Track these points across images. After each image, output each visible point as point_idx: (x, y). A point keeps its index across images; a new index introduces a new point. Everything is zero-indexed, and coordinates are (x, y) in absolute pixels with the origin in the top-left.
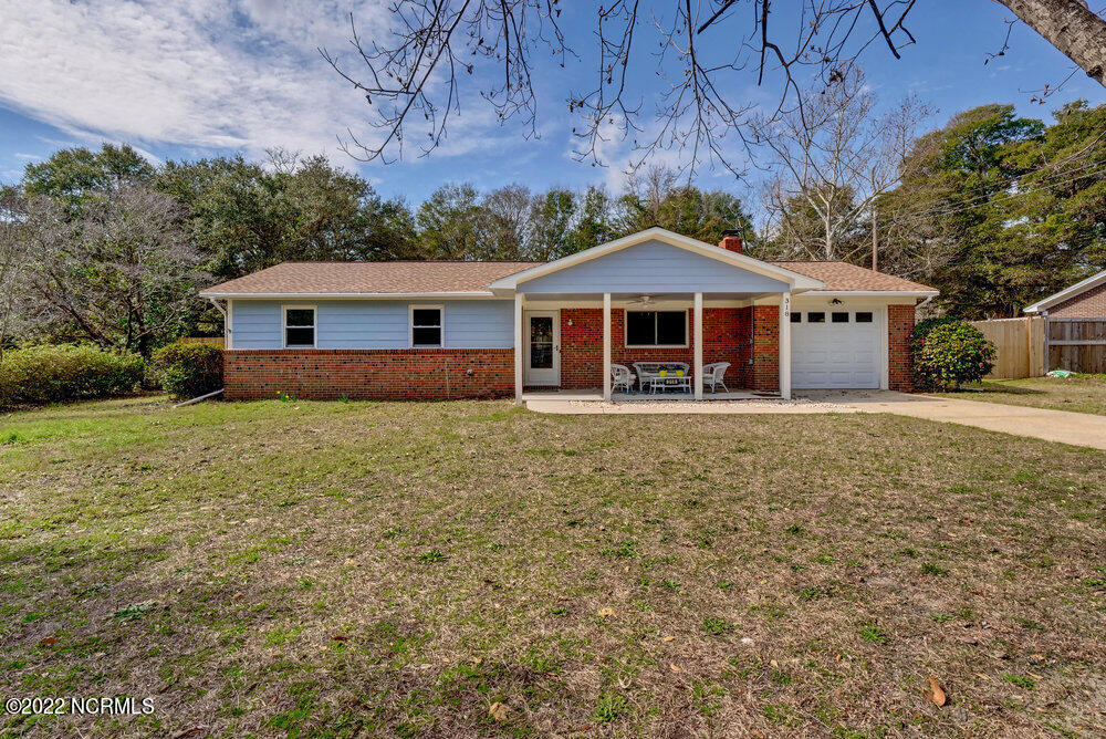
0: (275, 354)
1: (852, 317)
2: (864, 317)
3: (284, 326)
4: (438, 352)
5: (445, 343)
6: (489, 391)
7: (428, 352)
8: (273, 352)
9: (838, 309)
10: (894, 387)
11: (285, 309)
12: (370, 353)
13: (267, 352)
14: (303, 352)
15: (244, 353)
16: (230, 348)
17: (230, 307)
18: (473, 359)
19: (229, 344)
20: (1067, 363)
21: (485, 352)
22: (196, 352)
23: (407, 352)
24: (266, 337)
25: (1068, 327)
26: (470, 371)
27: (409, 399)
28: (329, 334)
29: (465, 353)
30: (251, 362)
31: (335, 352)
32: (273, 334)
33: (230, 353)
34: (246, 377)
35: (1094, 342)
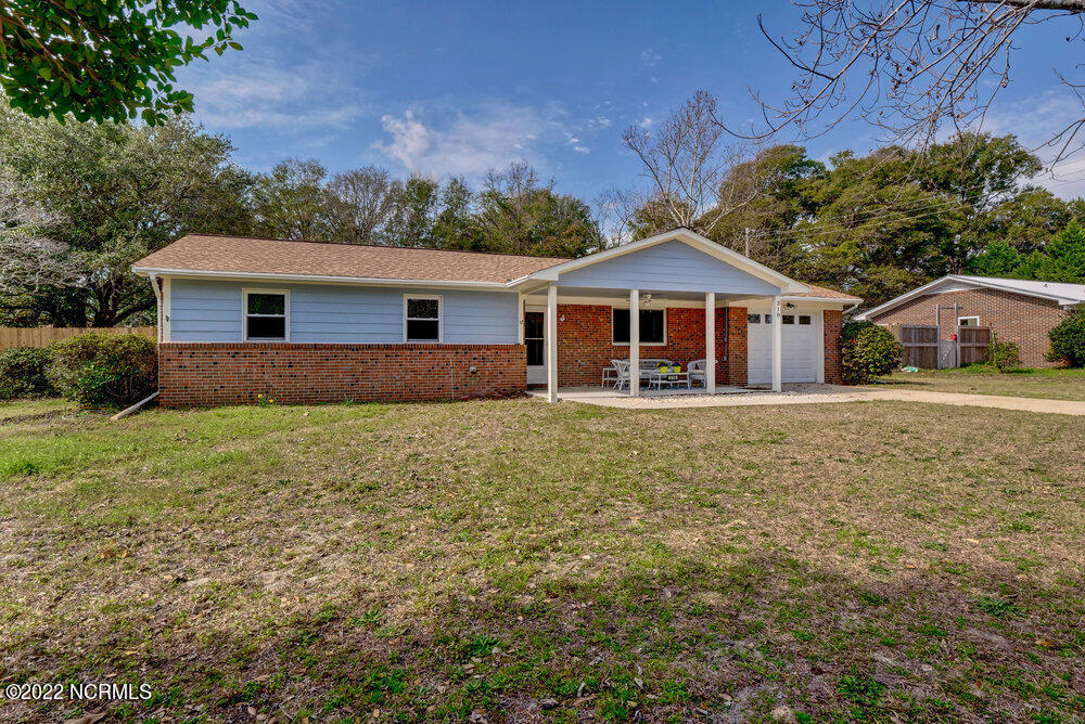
0: (234, 350)
1: (797, 320)
2: (805, 320)
3: (245, 314)
4: (439, 347)
5: (443, 339)
6: (492, 390)
7: (426, 348)
8: (232, 346)
9: (789, 312)
10: (829, 380)
11: (246, 292)
12: (358, 348)
13: (223, 346)
14: (273, 347)
15: (189, 347)
16: (167, 340)
17: (167, 288)
18: (476, 355)
19: (164, 335)
20: (912, 361)
21: (488, 348)
22: (126, 344)
23: (403, 347)
24: (222, 327)
25: (913, 331)
26: (472, 368)
27: (406, 401)
28: (303, 325)
29: (469, 348)
30: (199, 358)
31: (315, 347)
32: (229, 323)
33: (169, 346)
34: (191, 377)
35: (928, 345)
